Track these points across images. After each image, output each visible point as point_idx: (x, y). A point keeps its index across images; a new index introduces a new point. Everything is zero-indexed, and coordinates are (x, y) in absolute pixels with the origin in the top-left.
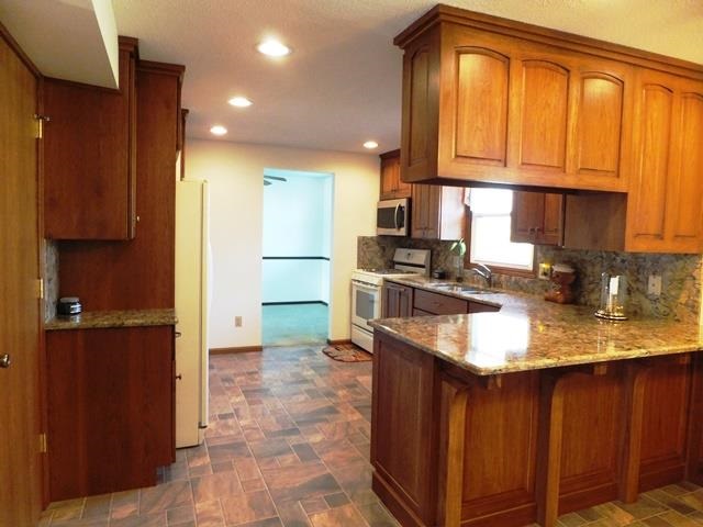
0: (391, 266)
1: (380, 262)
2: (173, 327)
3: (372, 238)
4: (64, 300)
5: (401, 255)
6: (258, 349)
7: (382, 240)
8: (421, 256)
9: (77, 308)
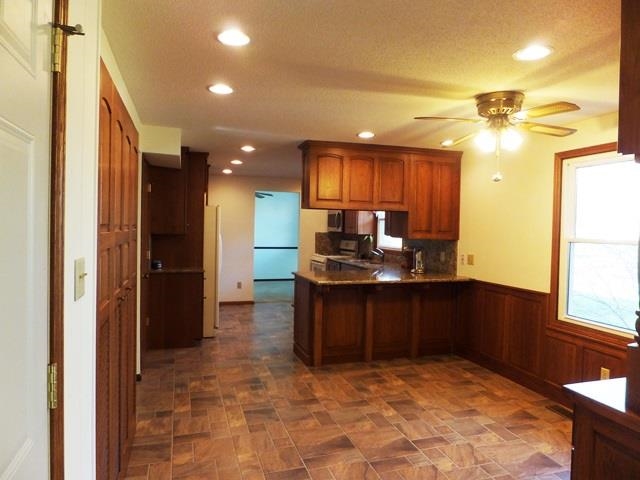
0: (338, 251)
1: (330, 249)
2: (202, 274)
3: (324, 234)
4: (155, 261)
5: (343, 245)
6: (252, 303)
7: (331, 235)
8: (352, 245)
9: (160, 265)
